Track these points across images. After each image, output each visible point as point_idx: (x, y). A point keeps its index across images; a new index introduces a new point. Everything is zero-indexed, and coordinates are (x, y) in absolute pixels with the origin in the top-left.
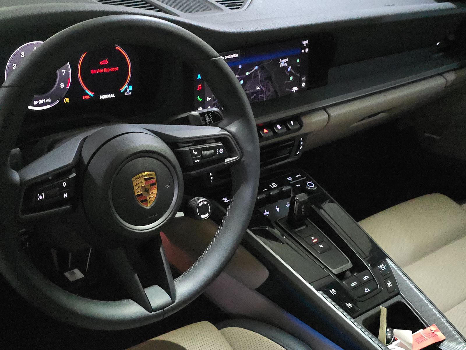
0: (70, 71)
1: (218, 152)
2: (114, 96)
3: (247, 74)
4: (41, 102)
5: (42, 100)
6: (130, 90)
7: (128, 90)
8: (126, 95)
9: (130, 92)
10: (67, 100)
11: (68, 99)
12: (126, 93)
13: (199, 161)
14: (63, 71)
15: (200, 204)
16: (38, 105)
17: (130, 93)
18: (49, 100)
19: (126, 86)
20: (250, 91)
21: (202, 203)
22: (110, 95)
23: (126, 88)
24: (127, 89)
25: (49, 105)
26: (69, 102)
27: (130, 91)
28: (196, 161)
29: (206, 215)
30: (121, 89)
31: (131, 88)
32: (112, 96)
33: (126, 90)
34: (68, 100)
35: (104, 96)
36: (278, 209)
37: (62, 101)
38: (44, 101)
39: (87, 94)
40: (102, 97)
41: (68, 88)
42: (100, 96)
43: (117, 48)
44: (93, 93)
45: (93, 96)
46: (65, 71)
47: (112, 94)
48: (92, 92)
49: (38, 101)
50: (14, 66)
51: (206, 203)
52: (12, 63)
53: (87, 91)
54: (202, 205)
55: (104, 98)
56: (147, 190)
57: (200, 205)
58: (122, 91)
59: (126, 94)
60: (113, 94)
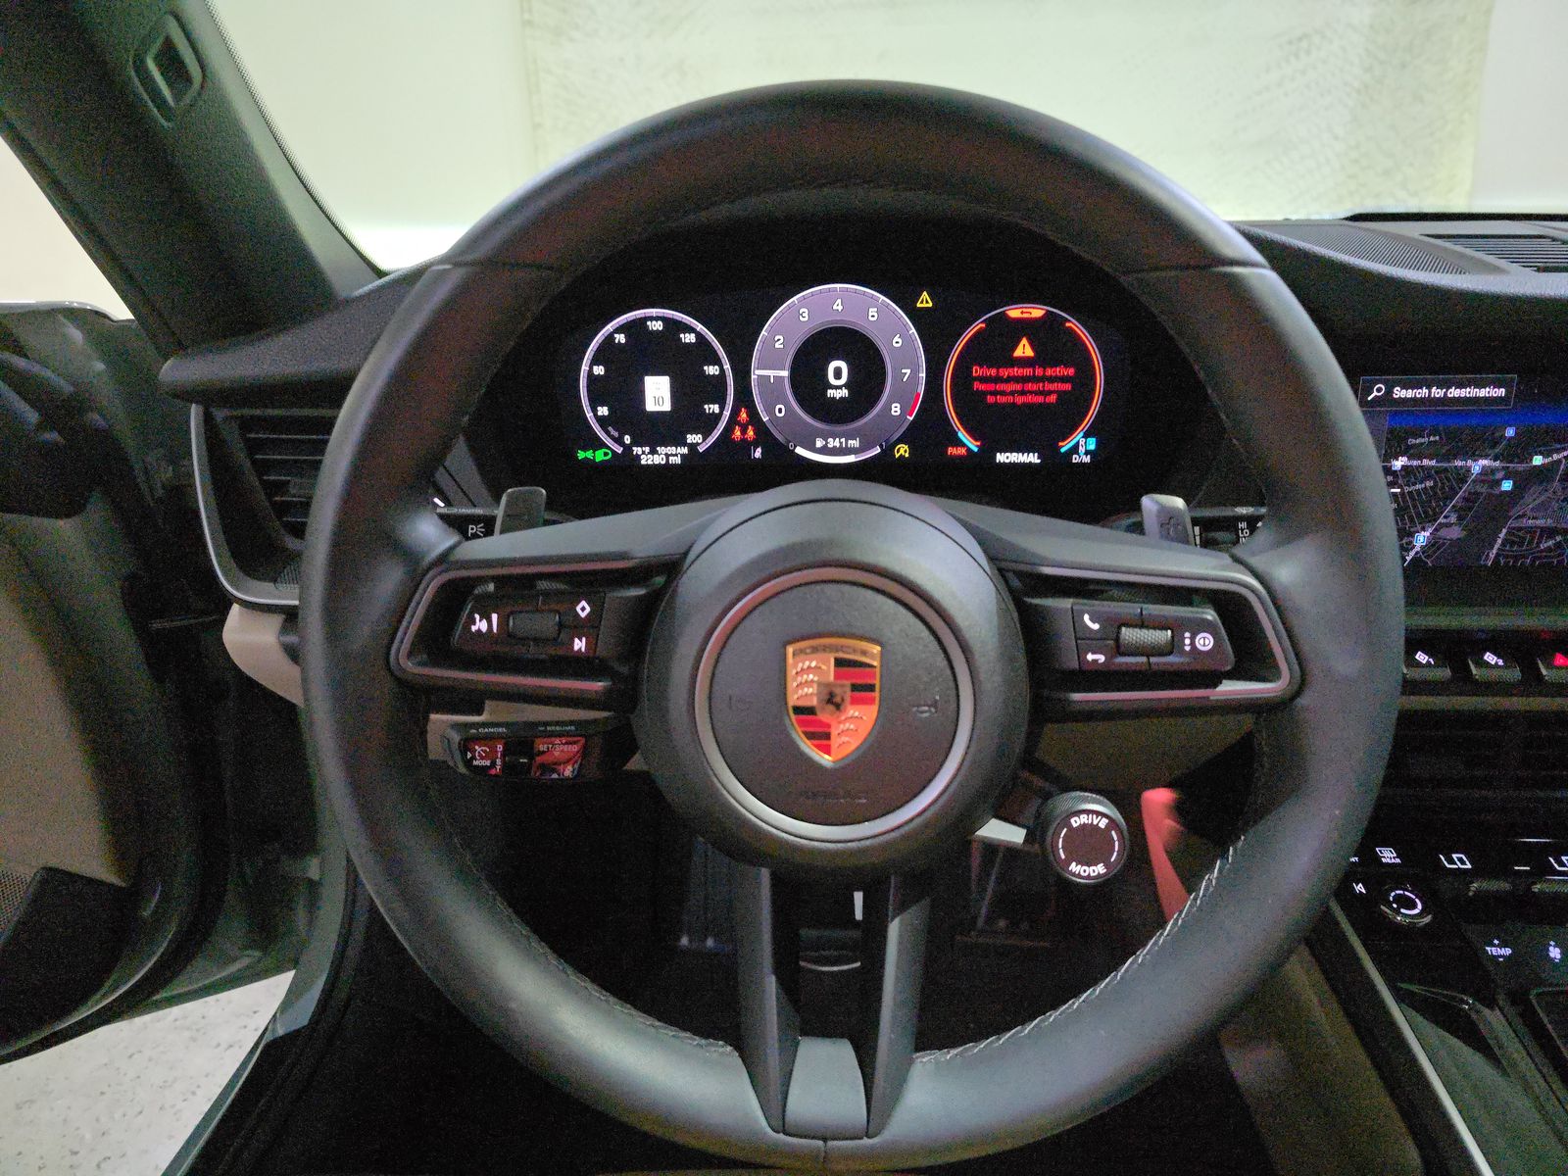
0: (923, 375)
1: (1187, 641)
2: (1039, 461)
3: (1538, 460)
4: (833, 443)
5: (837, 439)
6: (1088, 448)
7: (1082, 450)
8: (1074, 461)
9: (1089, 456)
10: (903, 450)
11: (906, 447)
12: (1074, 456)
13: (1101, 658)
14: (903, 371)
15: (1076, 818)
16: (824, 451)
17: (1087, 459)
18: (854, 443)
19: (1078, 436)
20: (1540, 522)
21: (1084, 819)
22: (1026, 454)
23: (1078, 442)
24: (1081, 446)
25: (853, 456)
26: (907, 455)
27: (1087, 453)
28: (1090, 657)
29: (1092, 868)
30: (1060, 444)
31: (1092, 443)
32: (1033, 458)
33: (1075, 449)
34: (905, 451)
35: (1008, 454)
36: (1555, 953)
37: (888, 450)
38: (841, 443)
39: (960, 444)
40: (1001, 458)
41: (911, 419)
42: (998, 454)
43: (1068, 325)
44: (979, 444)
45: (976, 449)
46: (908, 371)
47: (1031, 454)
48: (976, 440)
49: (826, 440)
50: (779, 340)
51: (1103, 823)
52: (773, 332)
53: (963, 435)
54: (1084, 826)
55: (1007, 461)
56: (838, 699)
57: (1075, 822)
58: (1063, 450)
59: (1075, 459)
60: (1036, 454)
